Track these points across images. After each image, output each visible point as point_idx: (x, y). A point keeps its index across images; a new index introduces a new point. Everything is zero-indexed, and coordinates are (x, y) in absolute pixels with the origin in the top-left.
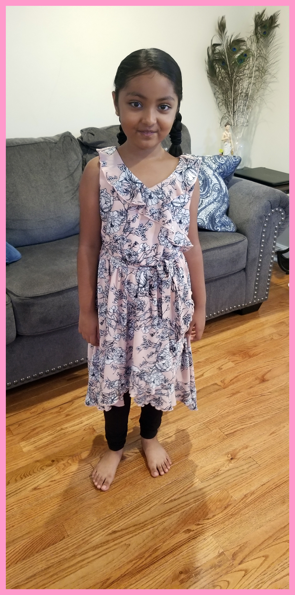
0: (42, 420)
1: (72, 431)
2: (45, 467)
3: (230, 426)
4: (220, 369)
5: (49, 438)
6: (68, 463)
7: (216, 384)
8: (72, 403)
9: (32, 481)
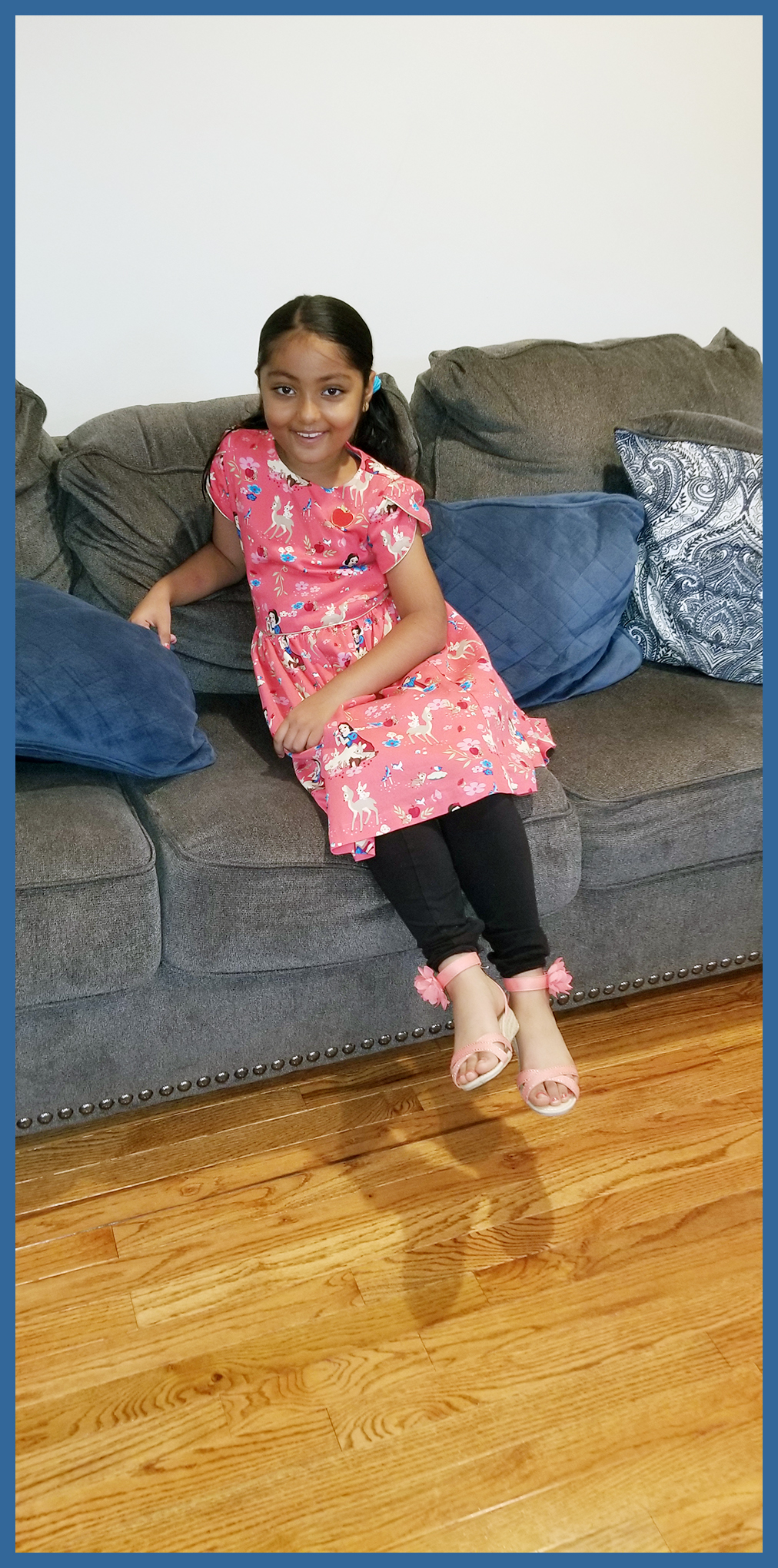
0: (207, 1224)
1: (290, 1279)
2: (192, 1392)
5: (221, 1290)
6: (262, 1394)
8: (303, 1178)
9: (147, 1435)
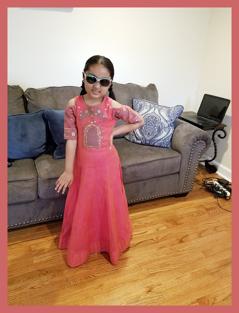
2: (42, 275)
3: (154, 268)
4: (157, 229)
5: (50, 257)
6: (55, 275)
7: (152, 239)
9: (32, 282)
